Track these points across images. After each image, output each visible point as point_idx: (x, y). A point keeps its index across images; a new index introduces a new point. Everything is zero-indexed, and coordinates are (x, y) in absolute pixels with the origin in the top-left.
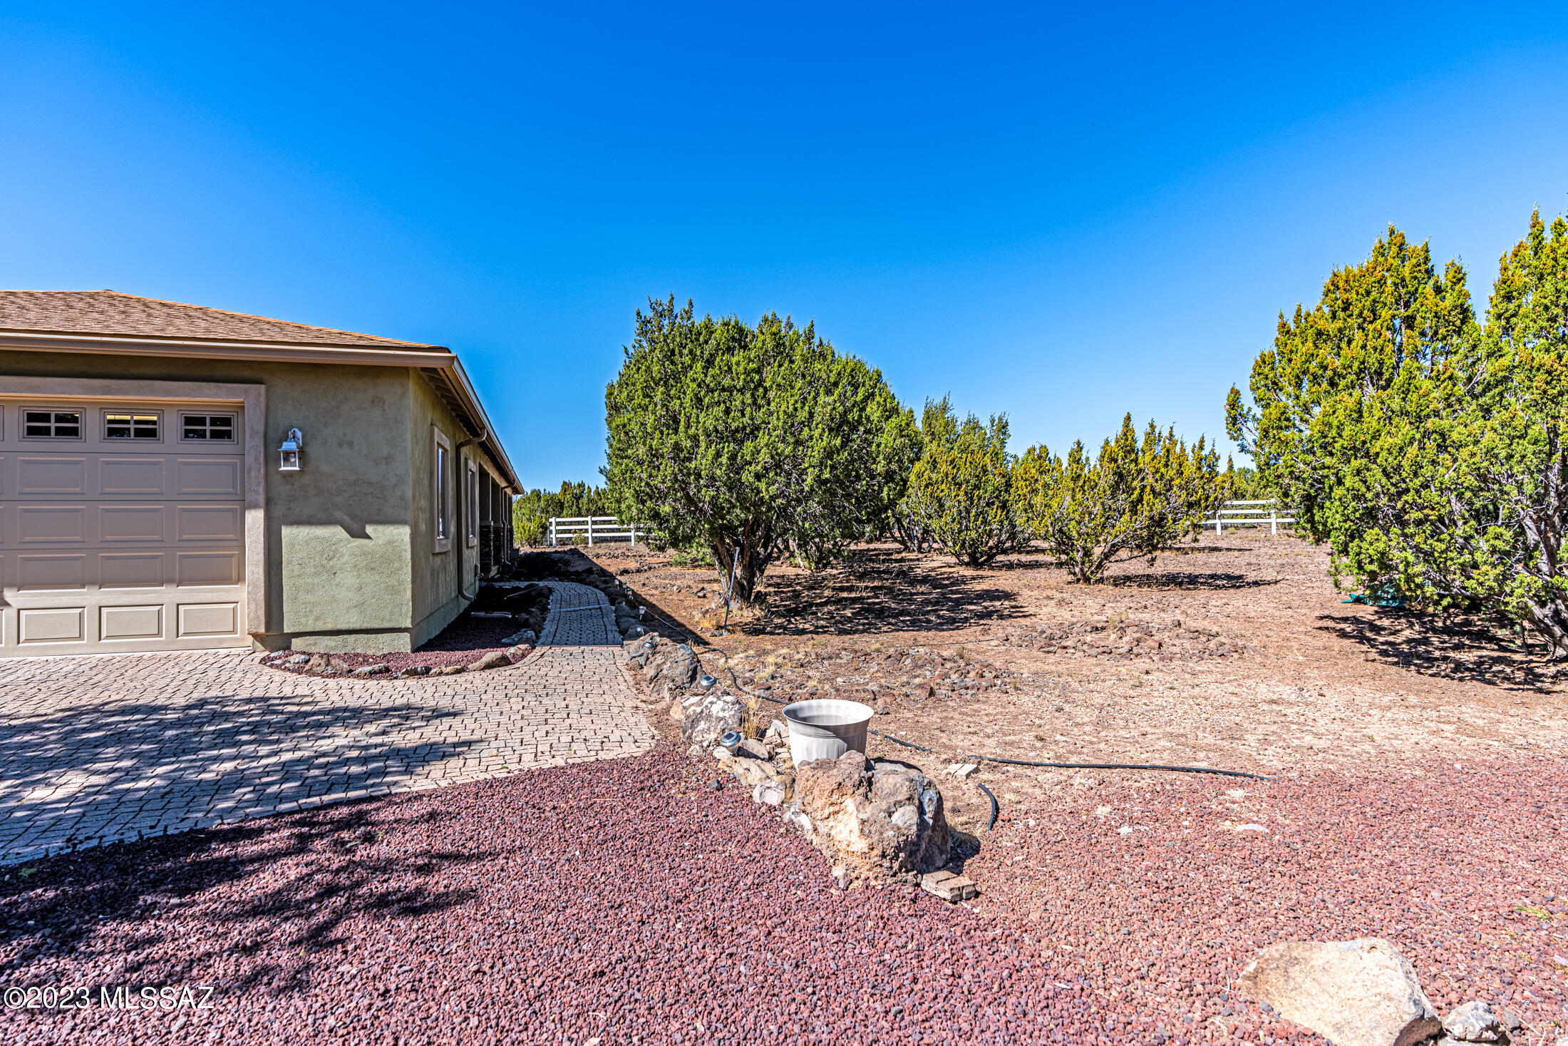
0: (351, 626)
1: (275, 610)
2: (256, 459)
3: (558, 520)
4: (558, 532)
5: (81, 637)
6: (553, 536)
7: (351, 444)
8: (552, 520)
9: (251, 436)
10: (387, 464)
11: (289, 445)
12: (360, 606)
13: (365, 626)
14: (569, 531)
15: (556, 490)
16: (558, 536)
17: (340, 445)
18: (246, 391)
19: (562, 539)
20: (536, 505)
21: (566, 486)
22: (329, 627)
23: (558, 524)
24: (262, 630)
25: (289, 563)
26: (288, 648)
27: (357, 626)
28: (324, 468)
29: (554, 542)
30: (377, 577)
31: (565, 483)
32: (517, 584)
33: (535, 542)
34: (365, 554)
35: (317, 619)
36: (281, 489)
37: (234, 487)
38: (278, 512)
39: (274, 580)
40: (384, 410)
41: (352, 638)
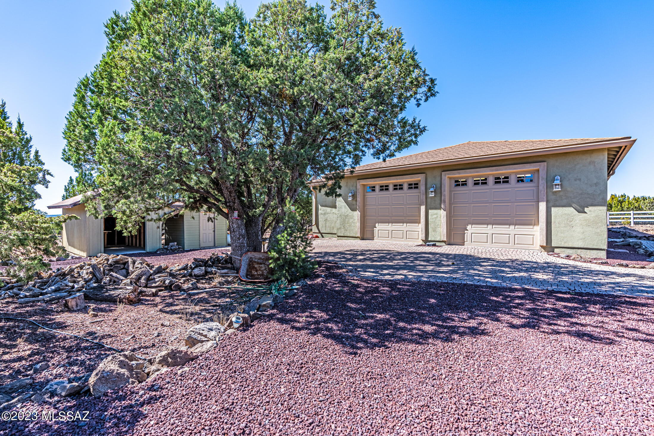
0: (579, 246)
1: (549, 238)
2: (543, 187)
5: (487, 242)
7: (580, 180)
9: (542, 180)
10: (596, 186)
11: (556, 182)
12: (583, 239)
13: (585, 247)
17: (575, 180)
18: (540, 165)
22: (570, 246)
24: (545, 245)
25: (555, 222)
26: (553, 252)
27: (582, 247)
28: (569, 189)
30: (591, 229)
32: (615, 240)
34: (586, 220)
35: (565, 243)
36: (552, 197)
37: (533, 197)
38: (551, 204)
39: (549, 228)
40: (595, 166)
41: (580, 250)
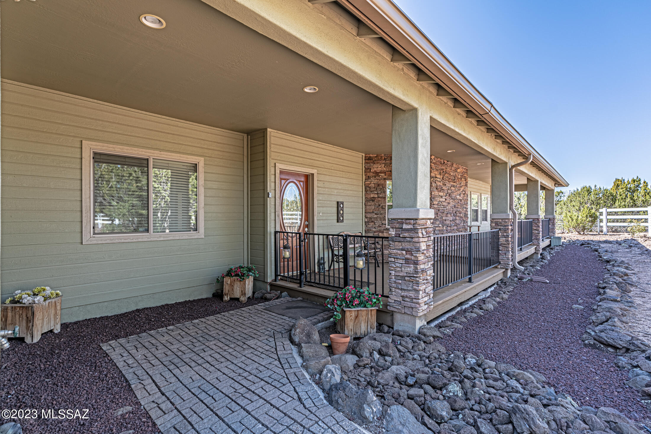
3: (609, 210)
4: (608, 221)
6: (603, 224)
8: (604, 210)
14: (624, 221)
15: (609, 186)
16: (609, 224)
19: (612, 228)
20: (586, 198)
21: (618, 183)
23: (609, 214)
29: (605, 229)
31: (617, 180)
33: (584, 229)
